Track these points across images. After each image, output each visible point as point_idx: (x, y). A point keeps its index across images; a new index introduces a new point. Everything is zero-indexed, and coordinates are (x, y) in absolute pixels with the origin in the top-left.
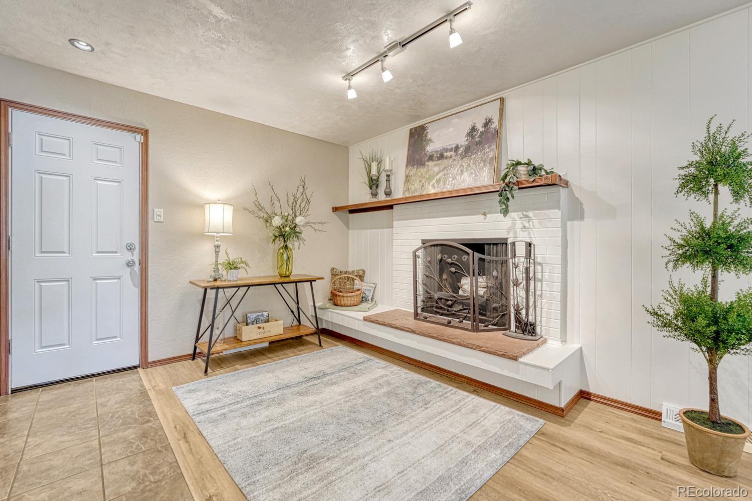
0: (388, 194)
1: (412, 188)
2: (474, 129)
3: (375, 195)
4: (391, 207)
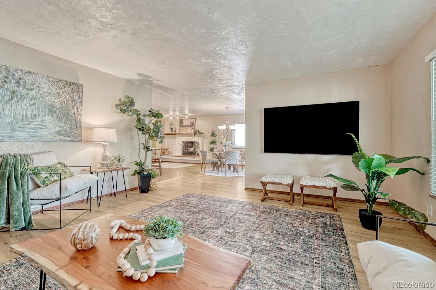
0: (175, 132)
1: (180, 131)
2: (191, 122)
3: (172, 132)
4: (176, 135)
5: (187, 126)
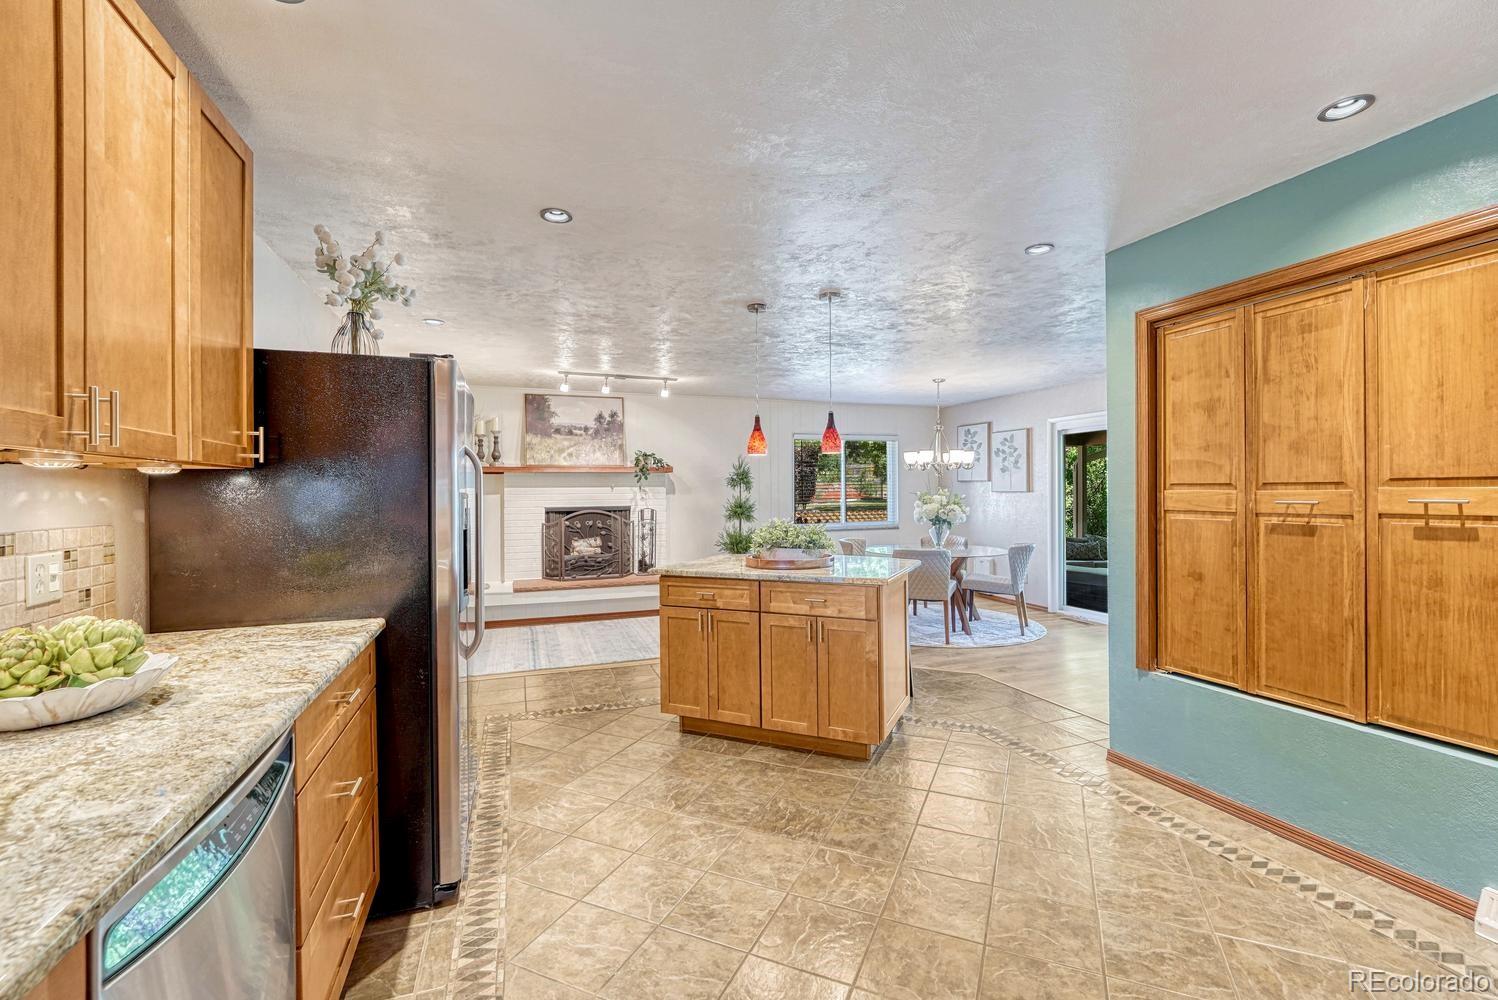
0: (497, 458)
1: (539, 456)
2: (601, 416)
3: (482, 457)
4: (501, 473)
5: (578, 432)
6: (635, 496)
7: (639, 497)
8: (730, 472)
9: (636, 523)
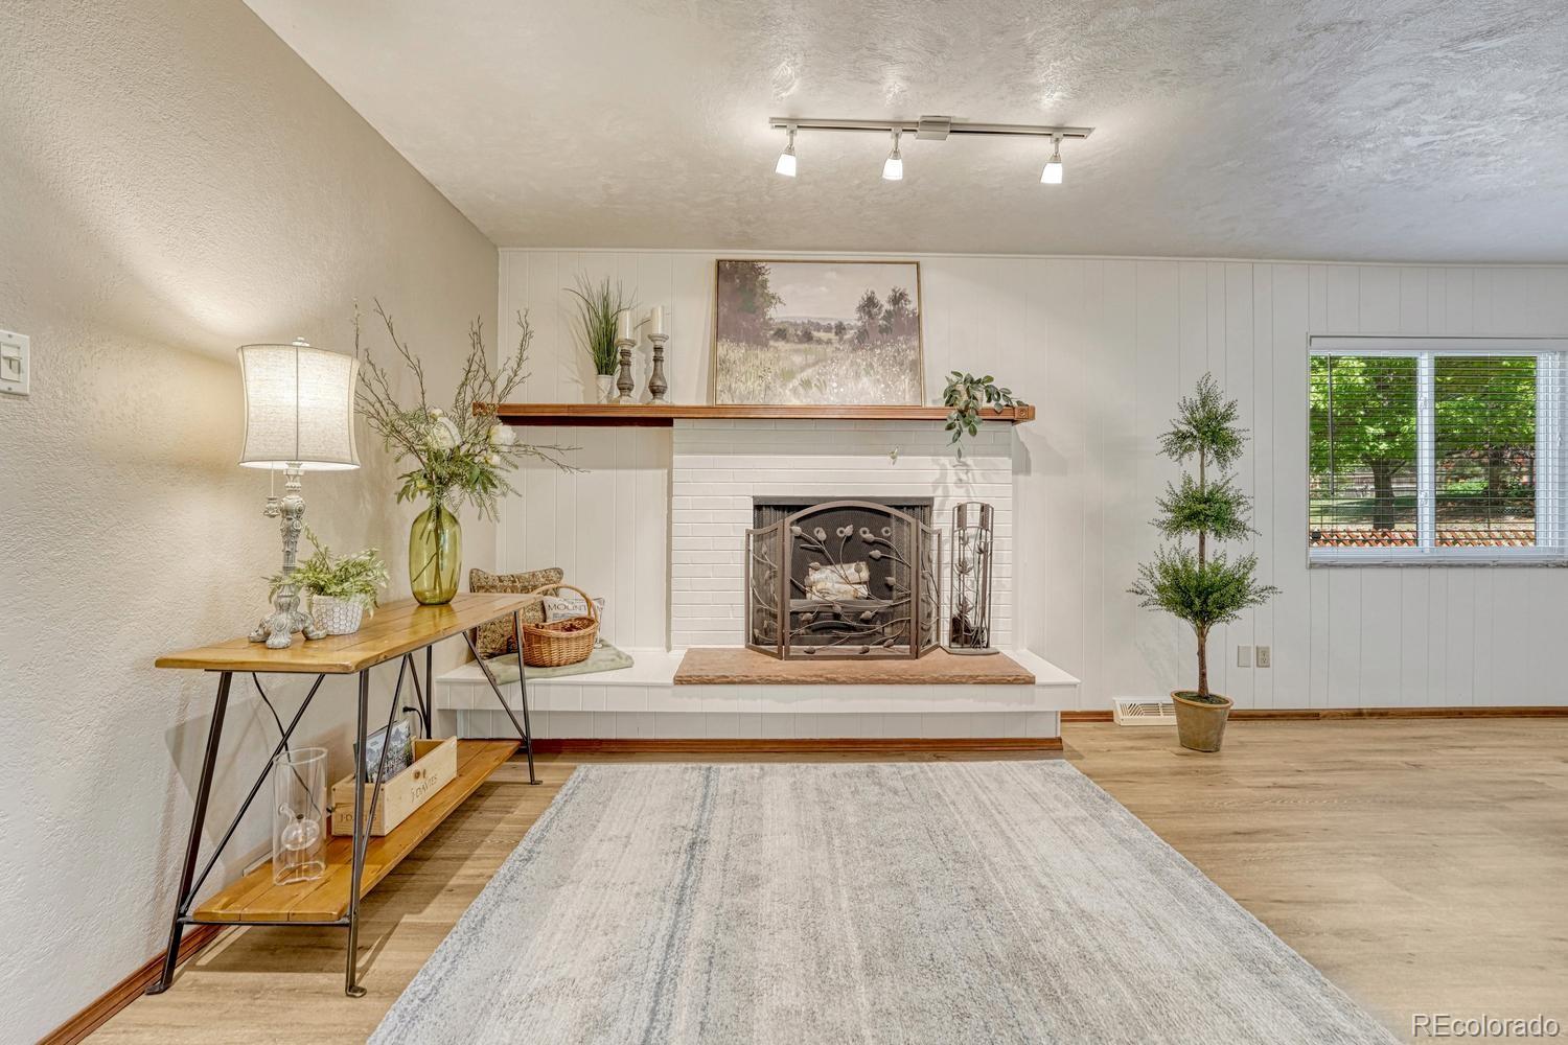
0: (657, 391)
1: (741, 387)
2: (872, 302)
3: (628, 389)
4: (667, 422)
5: (822, 335)
6: (944, 476)
7: (951, 477)
8: (1174, 418)
9: (946, 535)
